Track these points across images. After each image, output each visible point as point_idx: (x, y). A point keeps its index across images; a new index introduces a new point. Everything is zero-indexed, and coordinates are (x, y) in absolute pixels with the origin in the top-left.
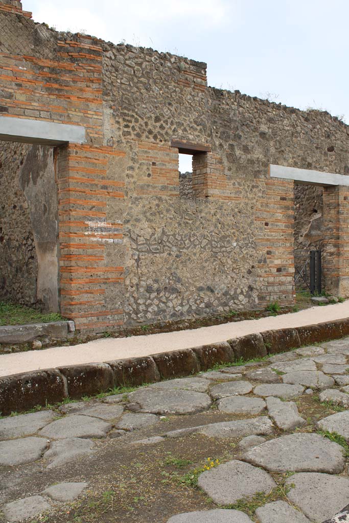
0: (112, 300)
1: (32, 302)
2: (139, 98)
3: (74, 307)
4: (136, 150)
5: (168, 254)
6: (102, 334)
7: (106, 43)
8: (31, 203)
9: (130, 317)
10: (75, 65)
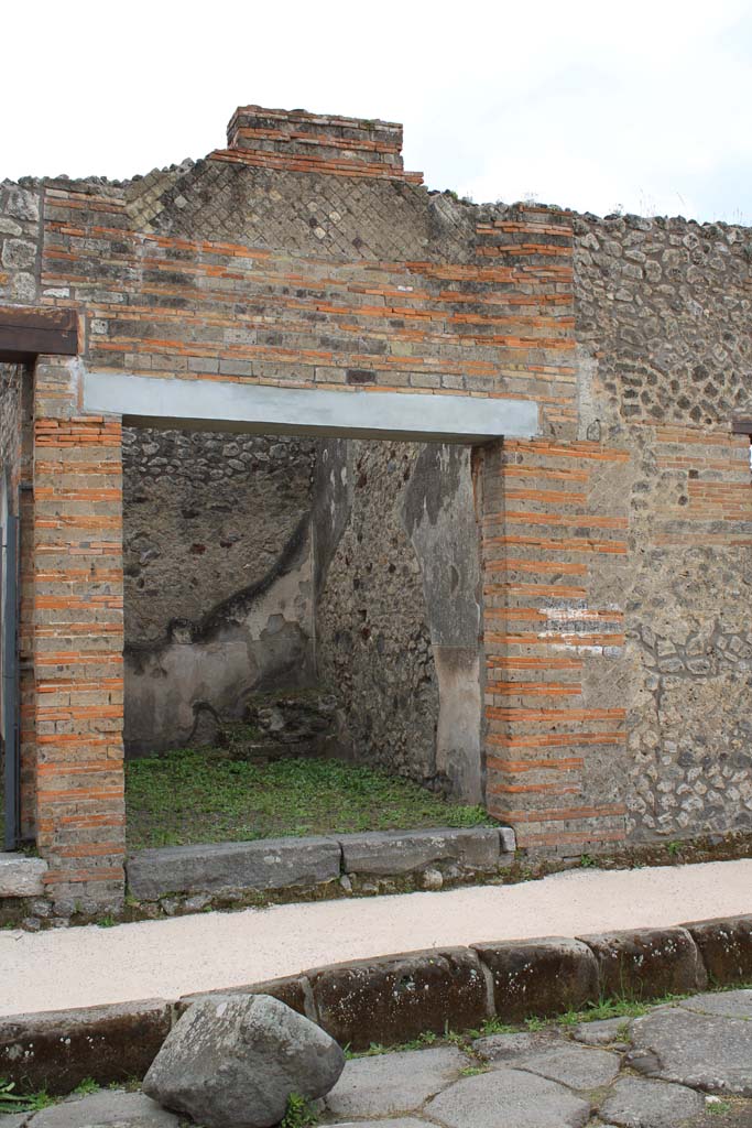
0: (600, 782)
1: (426, 775)
2: (657, 329)
3: (514, 797)
4: (652, 445)
5: (728, 678)
6: (577, 860)
7: (580, 217)
8: (425, 562)
9: (639, 823)
10: (515, 270)
